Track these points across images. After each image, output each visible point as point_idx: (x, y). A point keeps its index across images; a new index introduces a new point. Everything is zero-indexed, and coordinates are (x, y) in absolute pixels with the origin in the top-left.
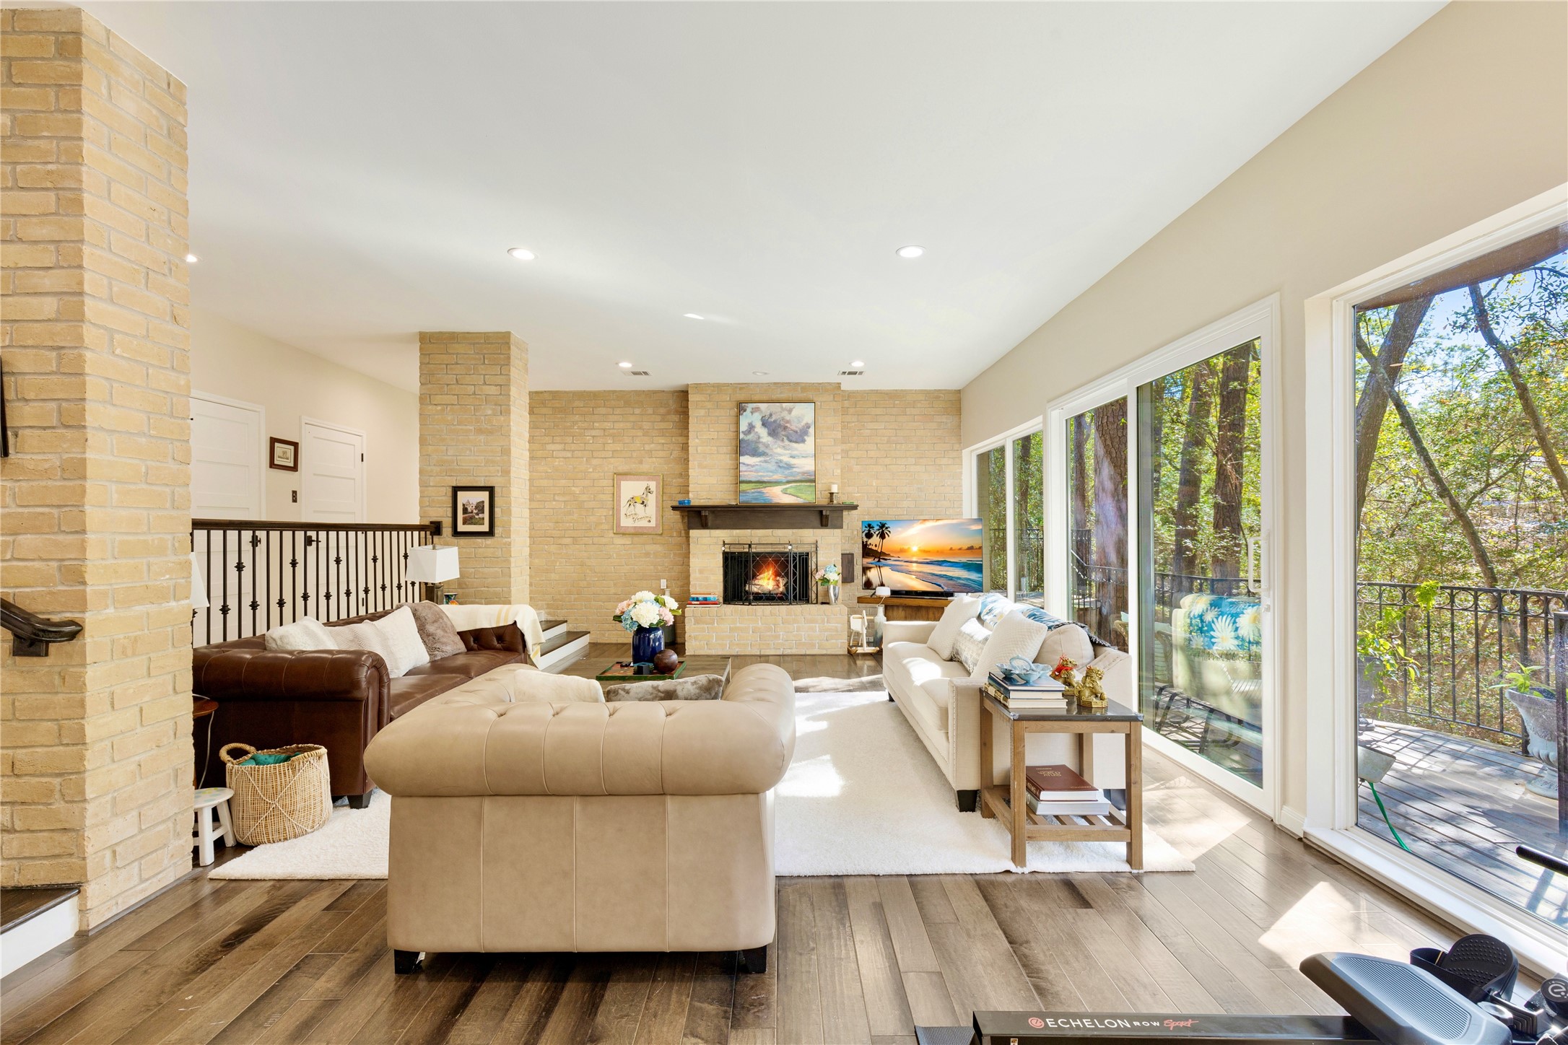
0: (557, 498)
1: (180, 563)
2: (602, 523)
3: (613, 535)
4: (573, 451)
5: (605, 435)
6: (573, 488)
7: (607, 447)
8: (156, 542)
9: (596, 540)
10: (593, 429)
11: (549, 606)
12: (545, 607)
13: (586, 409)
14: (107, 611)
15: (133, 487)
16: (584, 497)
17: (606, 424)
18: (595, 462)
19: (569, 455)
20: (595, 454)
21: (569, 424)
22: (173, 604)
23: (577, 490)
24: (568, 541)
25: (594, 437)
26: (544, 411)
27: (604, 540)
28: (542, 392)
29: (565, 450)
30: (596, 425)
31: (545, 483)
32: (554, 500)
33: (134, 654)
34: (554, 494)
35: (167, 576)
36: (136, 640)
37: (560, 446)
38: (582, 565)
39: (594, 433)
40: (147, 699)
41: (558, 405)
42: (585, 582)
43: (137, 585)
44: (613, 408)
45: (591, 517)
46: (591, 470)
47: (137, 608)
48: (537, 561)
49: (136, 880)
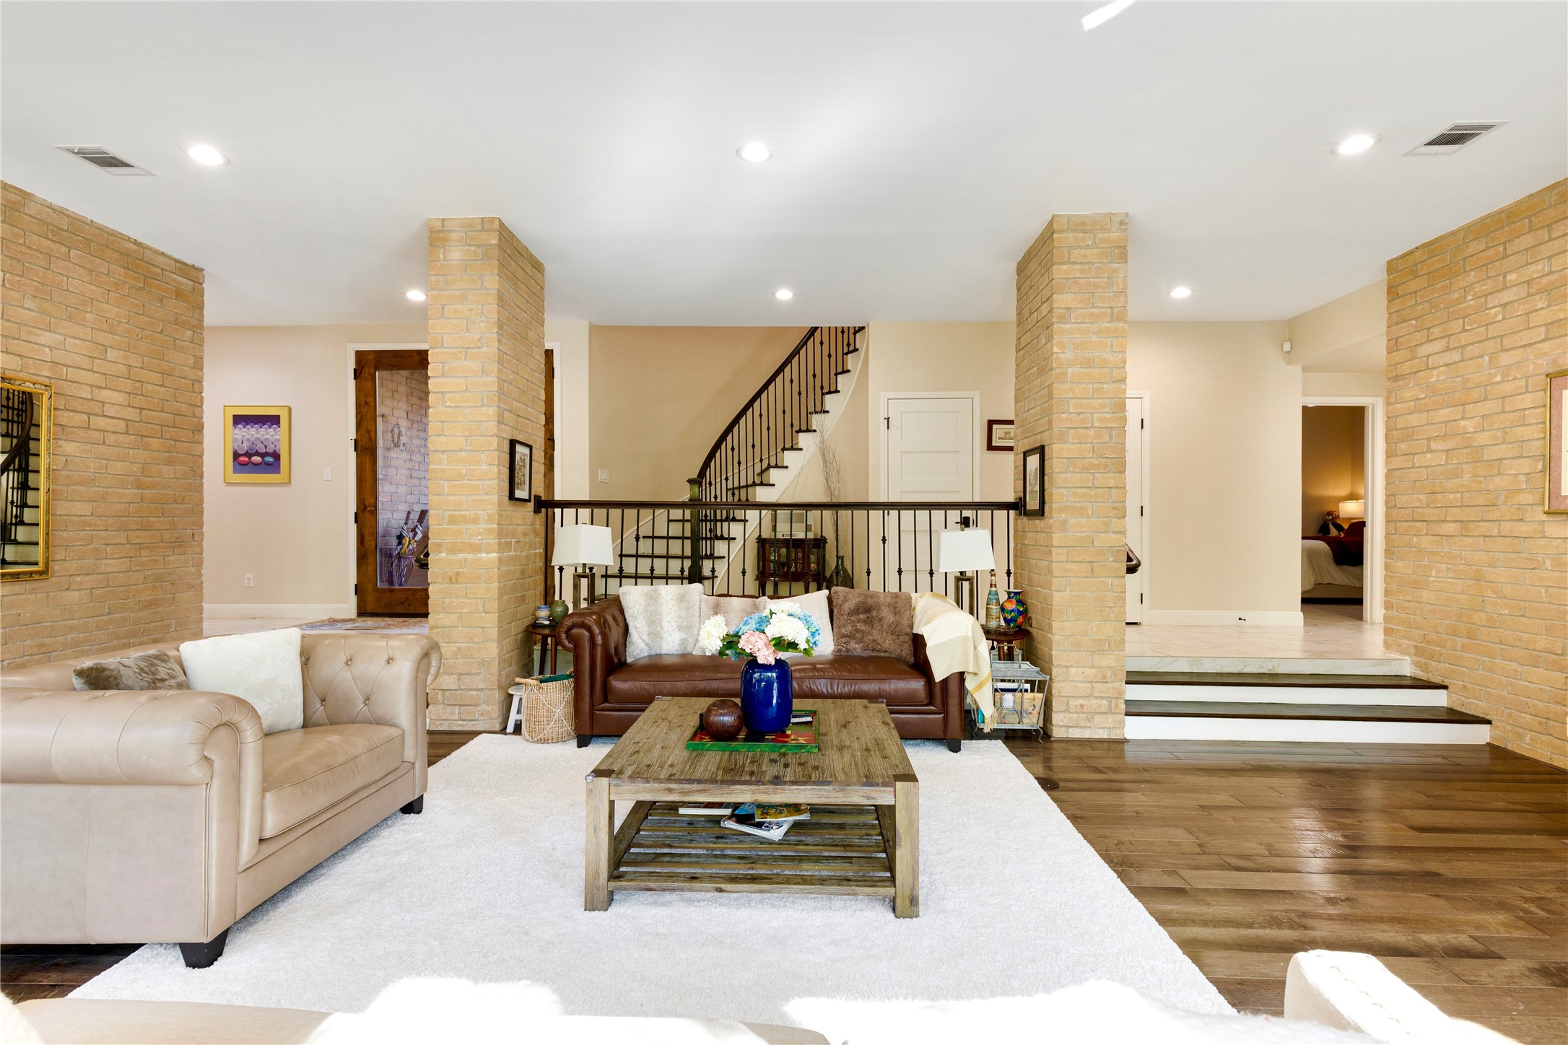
0: (1434, 446)
1: (488, 530)
2: (1519, 491)
3: (1544, 517)
4: (1463, 347)
5: (1529, 295)
6: (1463, 423)
7: (1536, 319)
8: (472, 515)
9: (1506, 527)
10: (1506, 288)
11: (1418, 652)
12: (1413, 651)
13: (1490, 252)
14: (442, 555)
15: (457, 482)
16: (1483, 438)
17: (1533, 268)
18: (1506, 359)
19: (1456, 356)
20: (1508, 342)
21: (1456, 295)
22: (484, 555)
23: (1469, 425)
24: (1450, 528)
25: (1504, 306)
26: (1414, 285)
27: (1523, 529)
28: (1411, 252)
29: (1448, 349)
30: (1511, 277)
31: (1415, 420)
32: (1430, 451)
33: (457, 582)
34: (1429, 439)
35: (479, 537)
36: (458, 574)
37: (1438, 346)
38: (1478, 578)
39: (1505, 297)
40: (465, 610)
41: (1437, 266)
42: (1483, 615)
43: (459, 541)
44: (1549, 226)
45: (1497, 479)
46: (1498, 378)
47: (460, 555)
48: (1400, 564)
49: (456, 717)
